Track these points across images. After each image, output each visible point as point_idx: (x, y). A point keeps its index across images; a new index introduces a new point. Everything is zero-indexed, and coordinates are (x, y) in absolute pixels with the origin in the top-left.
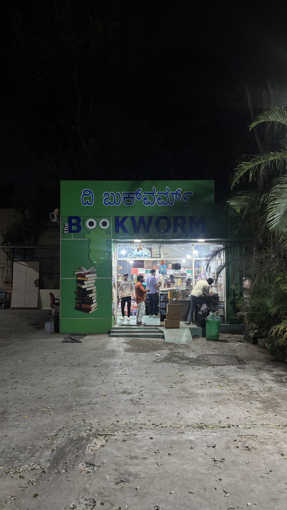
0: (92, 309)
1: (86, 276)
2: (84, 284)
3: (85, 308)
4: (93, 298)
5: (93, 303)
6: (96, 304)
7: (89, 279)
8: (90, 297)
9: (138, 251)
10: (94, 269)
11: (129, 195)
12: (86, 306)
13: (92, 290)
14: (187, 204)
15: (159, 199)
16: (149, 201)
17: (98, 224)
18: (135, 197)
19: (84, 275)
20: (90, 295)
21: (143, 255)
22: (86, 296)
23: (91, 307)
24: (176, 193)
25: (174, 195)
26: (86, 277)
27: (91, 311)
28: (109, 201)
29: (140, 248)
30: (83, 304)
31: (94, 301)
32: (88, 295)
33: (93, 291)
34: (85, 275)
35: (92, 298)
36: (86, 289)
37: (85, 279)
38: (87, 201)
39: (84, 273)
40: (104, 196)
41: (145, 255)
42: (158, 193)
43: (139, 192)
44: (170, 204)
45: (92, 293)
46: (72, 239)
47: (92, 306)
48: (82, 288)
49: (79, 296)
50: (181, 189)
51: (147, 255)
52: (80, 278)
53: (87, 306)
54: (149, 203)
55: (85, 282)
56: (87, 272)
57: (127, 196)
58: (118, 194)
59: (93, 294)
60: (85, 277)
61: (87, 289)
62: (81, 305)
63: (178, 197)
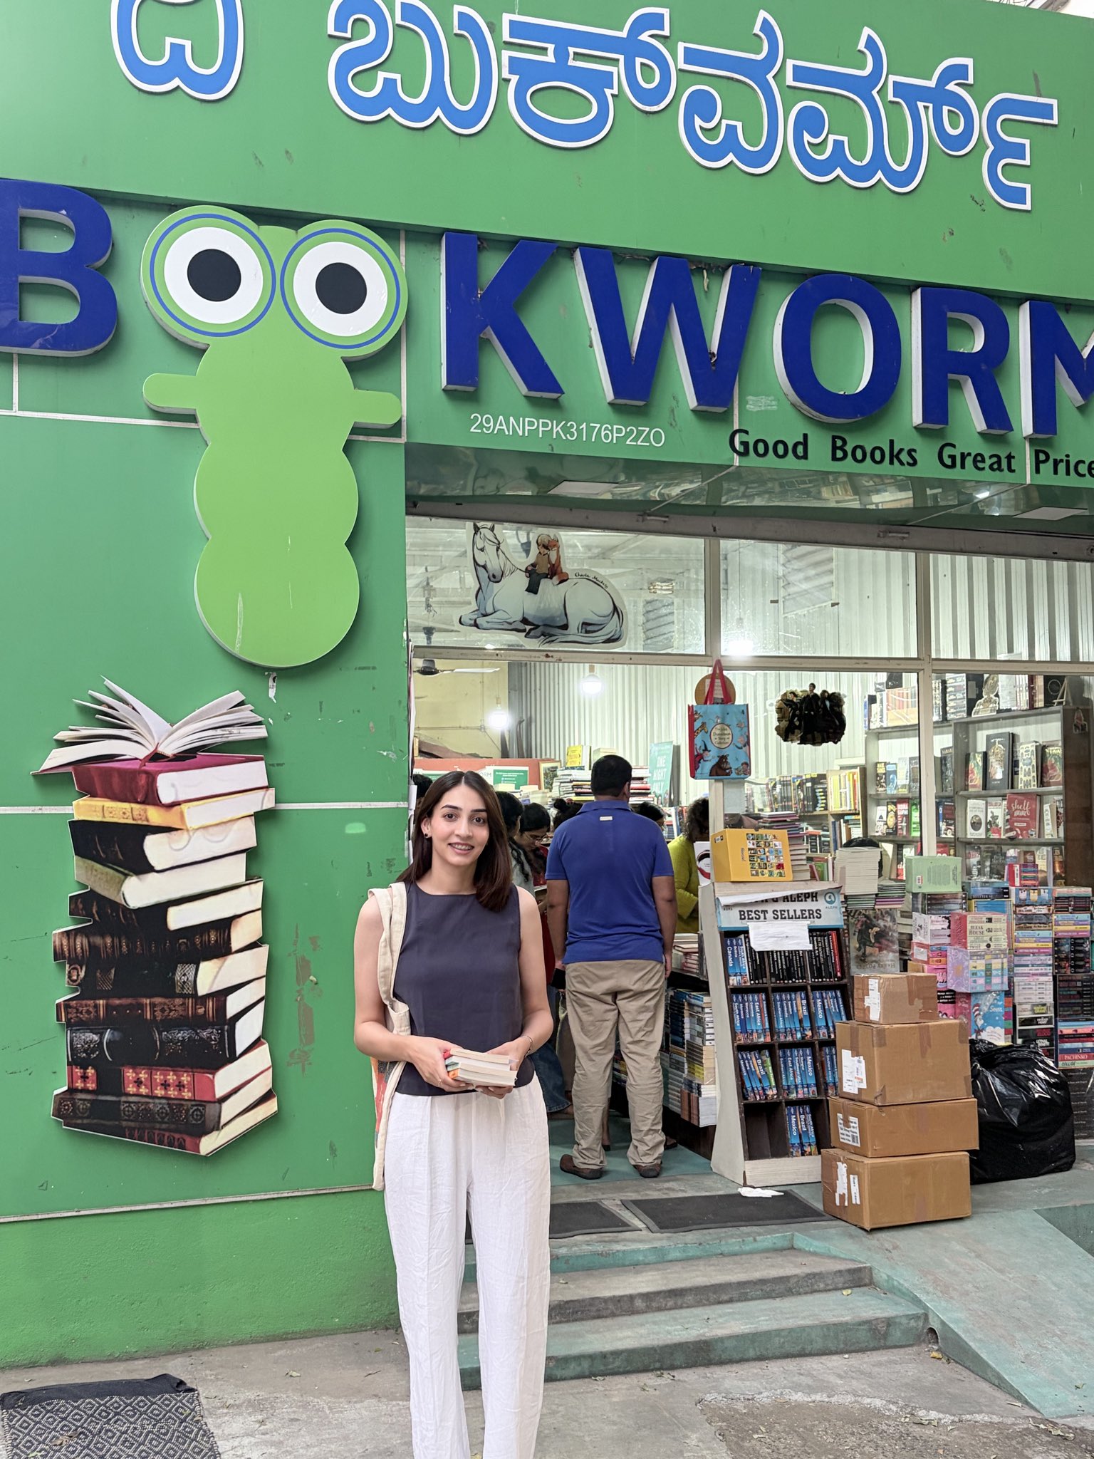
0: (228, 1109)
1: (169, 785)
2: (142, 867)
3: (155, 1106)
4: (234, 1004)
5: (239, 1049)
6: (262, 1056)
7: (194, 816)
8: (202, 990)
9: (533, 589)
10: (246, 714)
11: (561, 54)
12: (165, 1085)
13: (225, 925)
14: (1019, 196)
15: (809, 122)
16: (731, 130)
17: (278, 284)
18: (618, 72)
19: (143, 780)
20: (209, 976)
21: (574, 623)
22: (168, 989)
23: (219, 1093)
24: (938, 97)
25: (921, 105)
26: (166, 796)
27: (217, 1127)
28: (381, 75)
29: (544, 569)
30: (135, 1065)
31: (247, 1030)
32: (182, 973)
33: (240, 936)
34: (152, 778)
35: (222, 1008)
36: (160, 910)
37: (154, 816)
38: (177, 50)
39: (142, 753)
40: (340, 25)
41: (587, 627)
42: (799, 73)
43: (644, 37)
44: (889, 173)
45: (222, 950)
46: (16, 412)
47: (224, 1080)
48: (126, 910)
49: (87, 989)
50: (969, 62)
51: (601, 626)
52: (99, 803)
53: (180, 1086)
54: (731, 142)
55: (154, 848)
56: (169, 749)
57: (550, 58)
58: (465, 20)
59: (231, 959)
60: (151, 798)
61: (178, 919)
62: (110, 1082)
63: (954, 127)
